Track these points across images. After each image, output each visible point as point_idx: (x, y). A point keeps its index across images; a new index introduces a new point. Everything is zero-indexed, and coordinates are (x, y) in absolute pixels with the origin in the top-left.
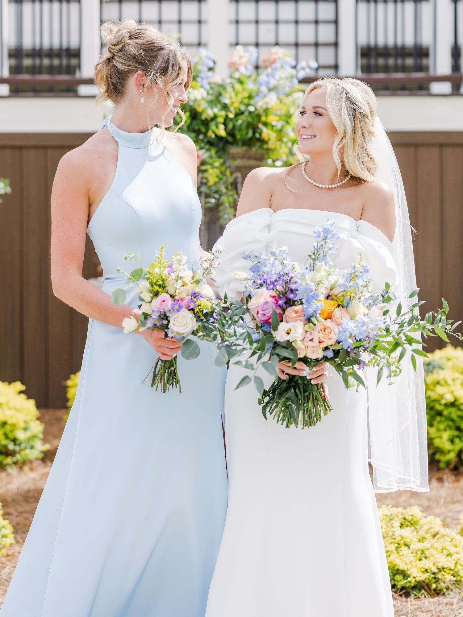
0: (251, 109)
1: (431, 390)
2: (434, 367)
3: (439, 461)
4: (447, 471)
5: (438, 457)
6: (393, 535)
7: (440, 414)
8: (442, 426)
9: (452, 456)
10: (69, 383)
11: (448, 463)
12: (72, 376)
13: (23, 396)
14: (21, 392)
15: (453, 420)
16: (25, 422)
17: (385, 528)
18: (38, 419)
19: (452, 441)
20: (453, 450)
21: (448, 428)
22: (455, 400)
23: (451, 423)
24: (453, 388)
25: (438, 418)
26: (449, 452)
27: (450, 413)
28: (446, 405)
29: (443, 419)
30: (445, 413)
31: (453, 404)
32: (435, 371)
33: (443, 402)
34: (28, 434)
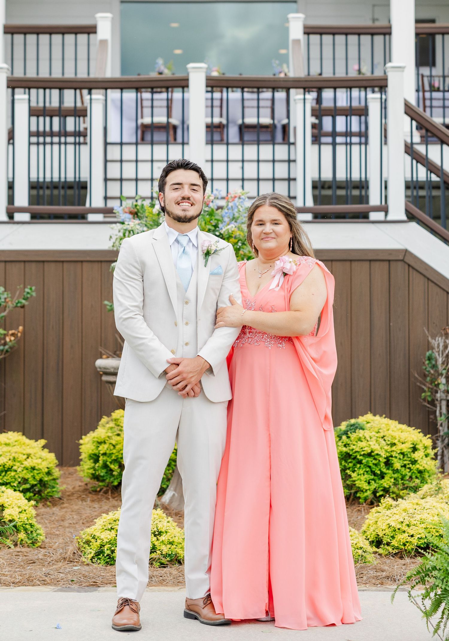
1: (354, 445)
2: (357, 427)
3: (359, 498)
4: (364, 505)
5: (358, 495)
7: (360, 462)
8: (361, 472)
9: (369, 493)
10: (81, 441)
11: (366, 499)
12: (83, 437)
13: (46, 450)
14: (44, 447)
15: (370, 467)
16: (48, 468)
18: (57, 466)
19: (369, 483)
20: (369, 490)
21: (365, 473)
22: (372, 452)
23: (368, 469)
24: (371, 443)
25: (358, 465)
26: (366, 490)
27: (367, 462)
28: (364, 455)
29: (362, 466)
30: (364, 461)
31: (369, 455)
32: (357, 431)
33: (362, 453)
34: (50, 478)
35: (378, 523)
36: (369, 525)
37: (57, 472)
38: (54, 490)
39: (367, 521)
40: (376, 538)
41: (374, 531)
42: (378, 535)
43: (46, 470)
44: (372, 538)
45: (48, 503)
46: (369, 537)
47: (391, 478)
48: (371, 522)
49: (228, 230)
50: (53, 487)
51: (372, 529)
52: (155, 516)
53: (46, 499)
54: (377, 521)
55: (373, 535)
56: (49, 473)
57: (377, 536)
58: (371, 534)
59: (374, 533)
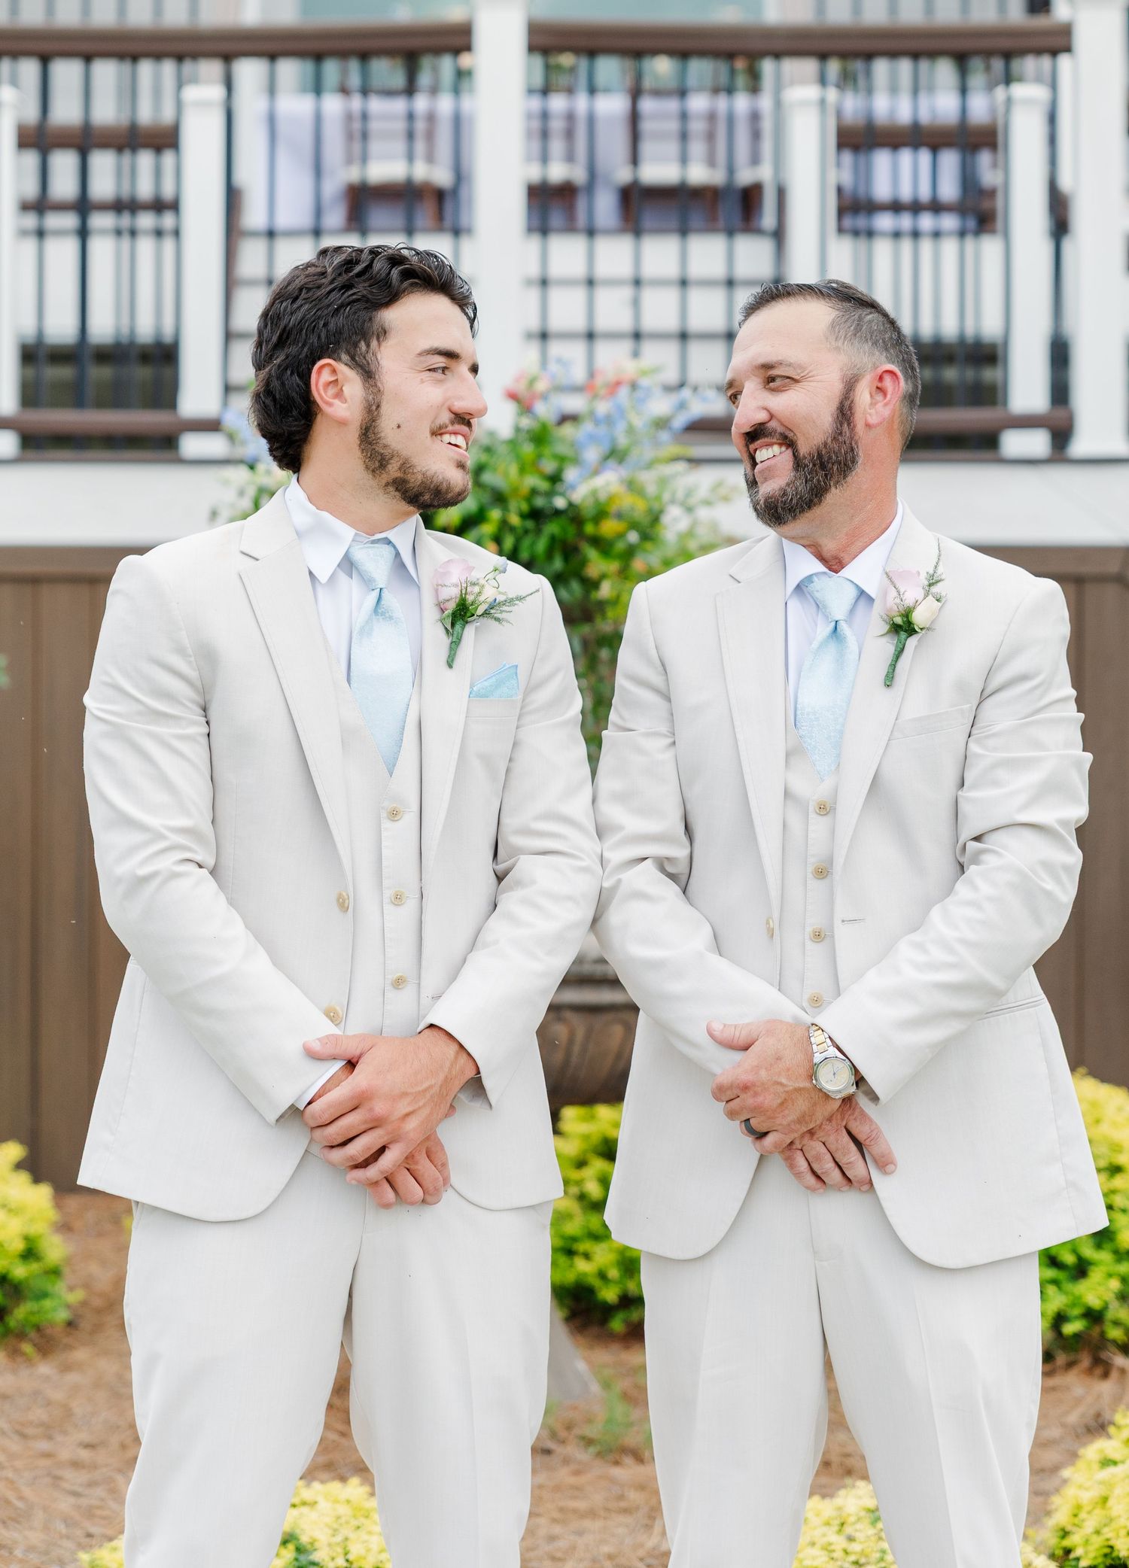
0: (560, 503)
6: (882, 1559)
13: (24, 1177)
14: (19, 1166)
16: (27, 1238)
17: (861, 1543)
18: (57, 1229)
34: (34, 1267)
35: (1111, 1503)
36: (1079, 1507)
37: (55, 1249)
38: (47, 1303)
39: (1070, 1492)
40: (1105, 1555)
41: (1098, 1532)
42: (1111, 1547)
43: (19, 1246)
44: (1092, 1555)
45: (27, 1348)
46: (1078, 1552)
47: (1110, 1275)
48: (1087, 1497)
49: (594, 493)
50: (44, 1295)
51: (1089, 1526)
52: (343, 1510)
53: (21, 1335)
54: (1105, 1500)
55: (1096, 1546)
56: (30, 1254)
57: (1107, 1550)
58: (1087, 1542)
59: (1097, 1542)
